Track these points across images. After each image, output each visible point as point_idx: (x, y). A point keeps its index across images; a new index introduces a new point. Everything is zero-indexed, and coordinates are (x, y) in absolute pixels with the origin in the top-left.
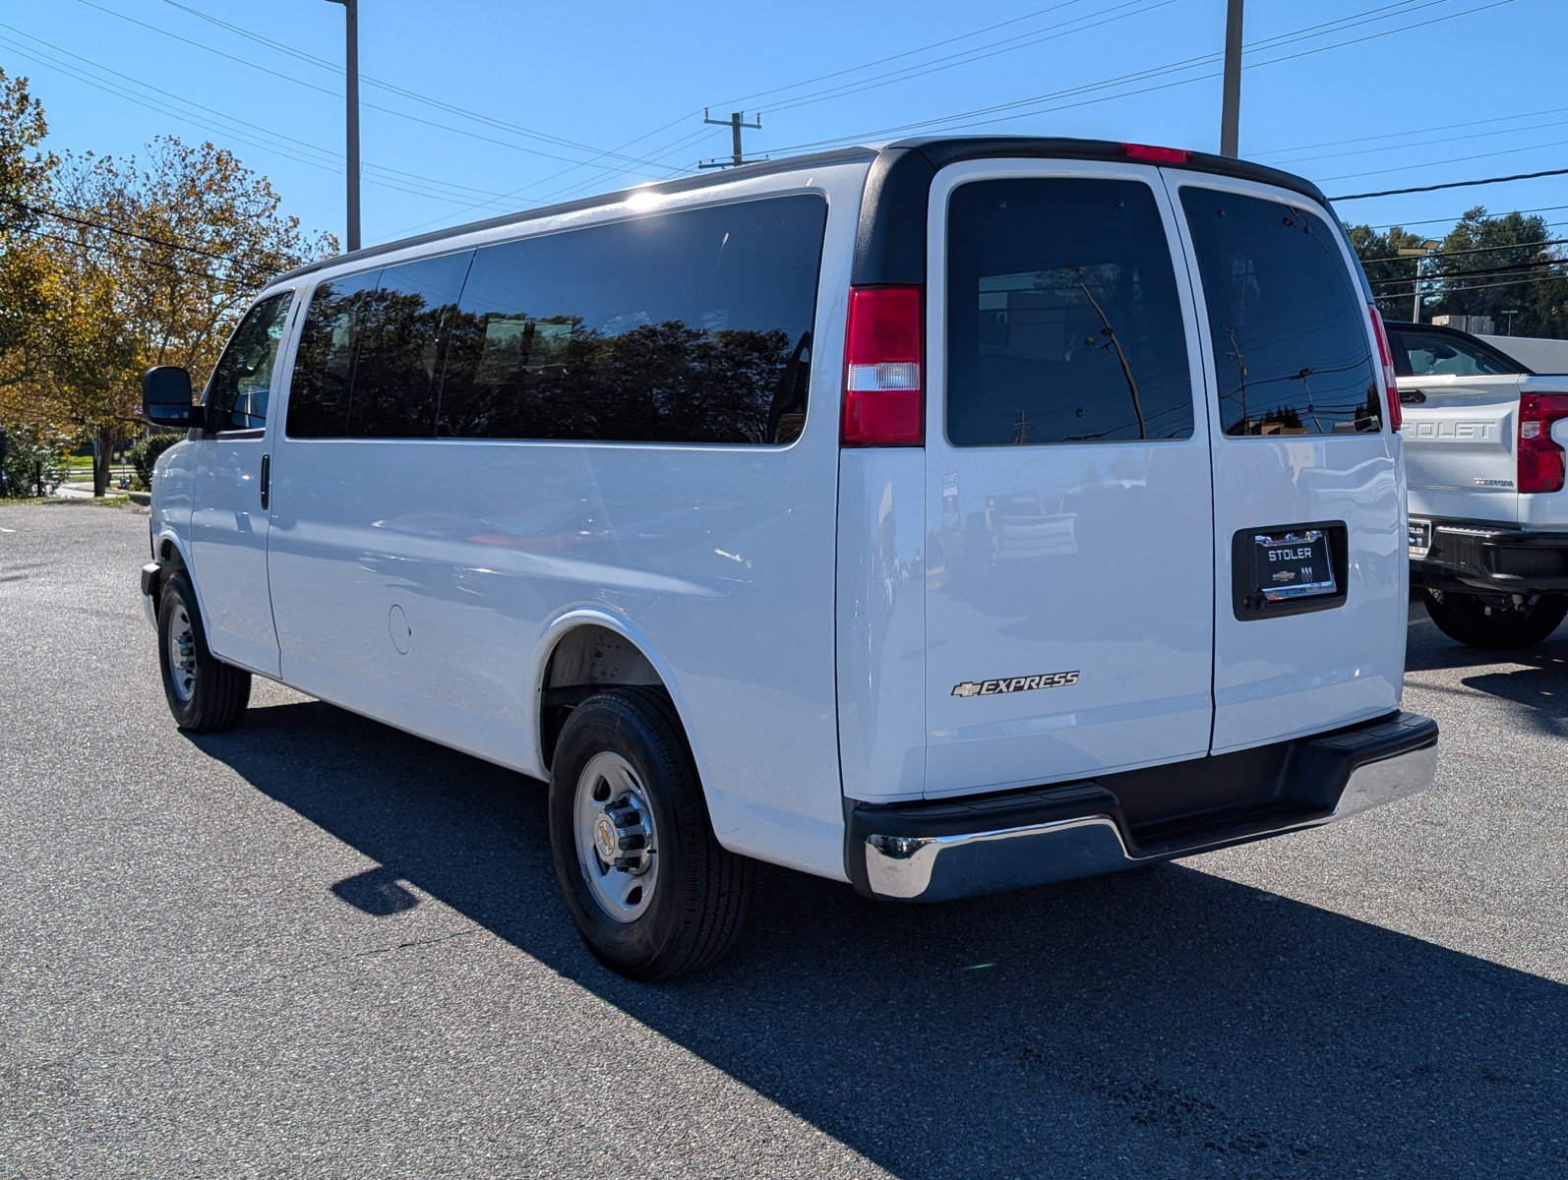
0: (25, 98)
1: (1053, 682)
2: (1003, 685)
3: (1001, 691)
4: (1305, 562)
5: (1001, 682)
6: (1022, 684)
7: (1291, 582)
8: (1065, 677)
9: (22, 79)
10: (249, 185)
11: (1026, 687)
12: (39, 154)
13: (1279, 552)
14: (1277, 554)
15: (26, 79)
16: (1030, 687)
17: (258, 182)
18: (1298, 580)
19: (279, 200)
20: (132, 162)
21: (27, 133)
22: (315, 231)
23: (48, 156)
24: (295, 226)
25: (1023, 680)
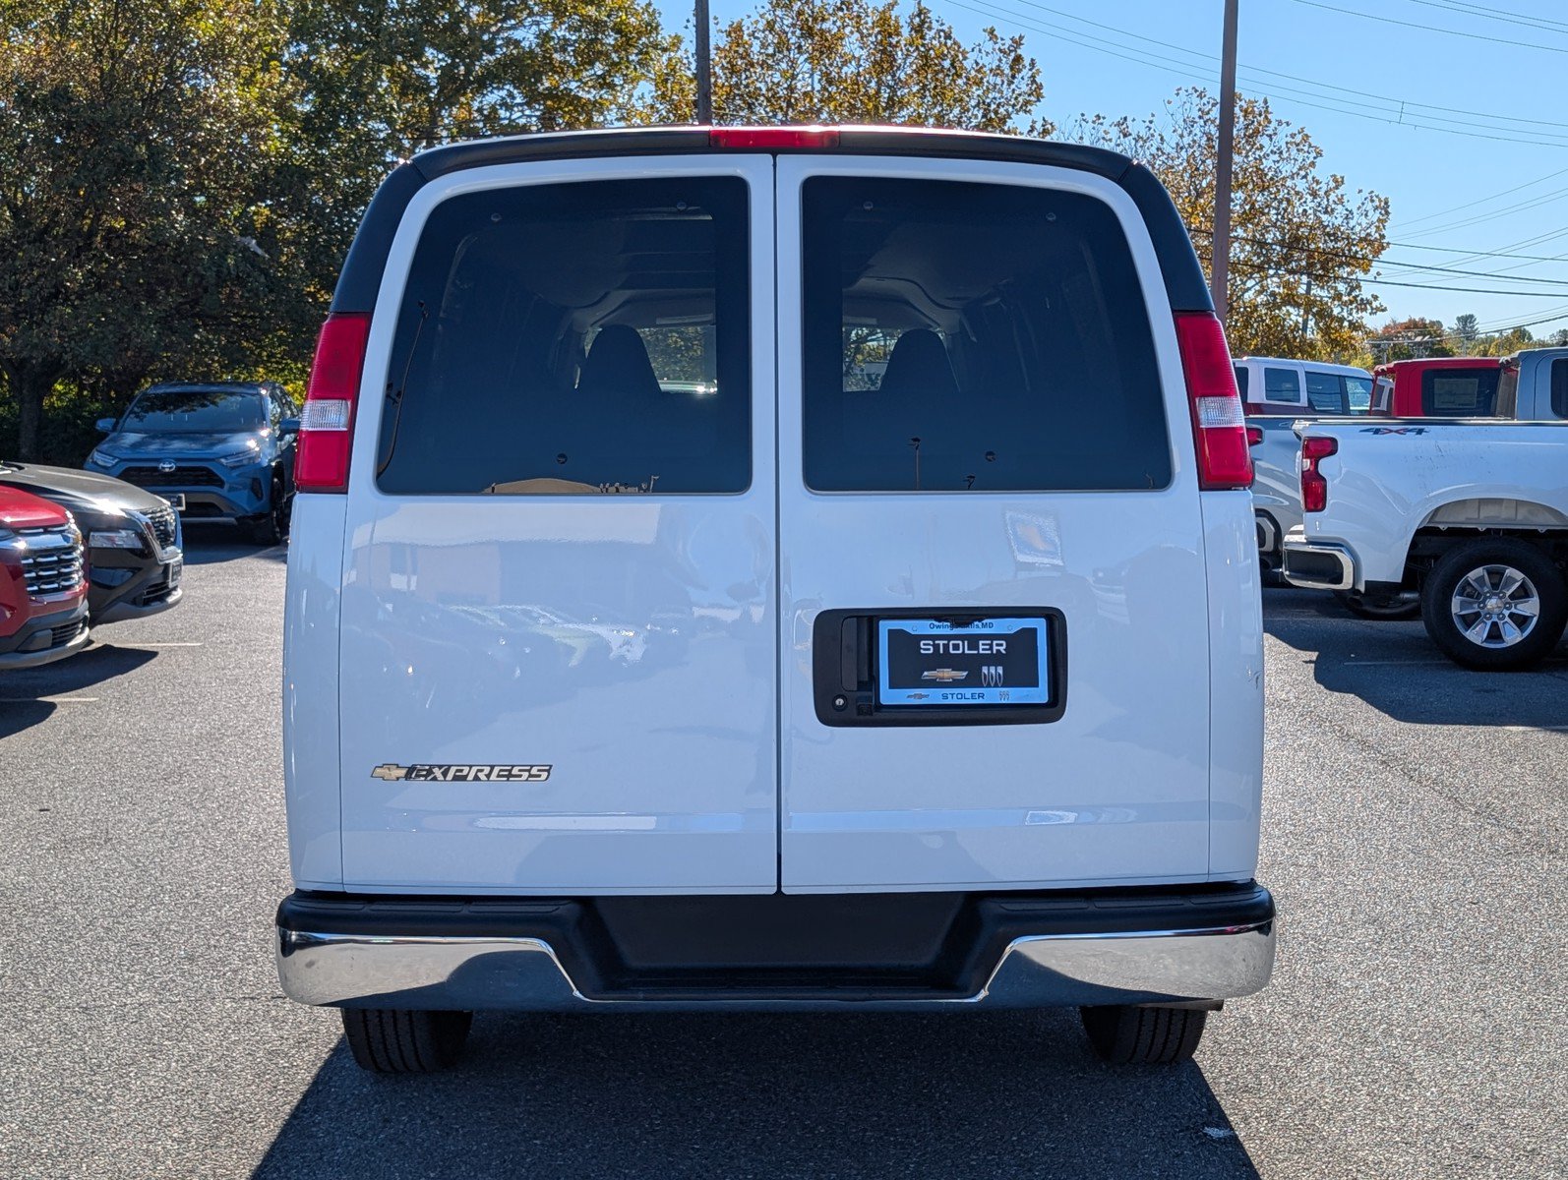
0: (1018, 59)
1: (510, 775)
2: (437, 772)
3: (435, 779)
4: (994, 659)
5: (436, 770)
6: (465, 773)
7: (956, 684)
8: (529, 771)
9: (1017, 37)
10: (1281, 140)
11: (470, 777)
12: (1034, 122)
13: (941, 643)
14: (935, 646)
15: (1021, 38)
16: (476, 778)
17: (1293, 136)
18: (974, 680)
19: (1319, 154)
20: (1151, 122)
21: (1021, 99)
22: (1360, 191)
23: (1042, 122)
24: (1337, 188)
25: (466, 769)
